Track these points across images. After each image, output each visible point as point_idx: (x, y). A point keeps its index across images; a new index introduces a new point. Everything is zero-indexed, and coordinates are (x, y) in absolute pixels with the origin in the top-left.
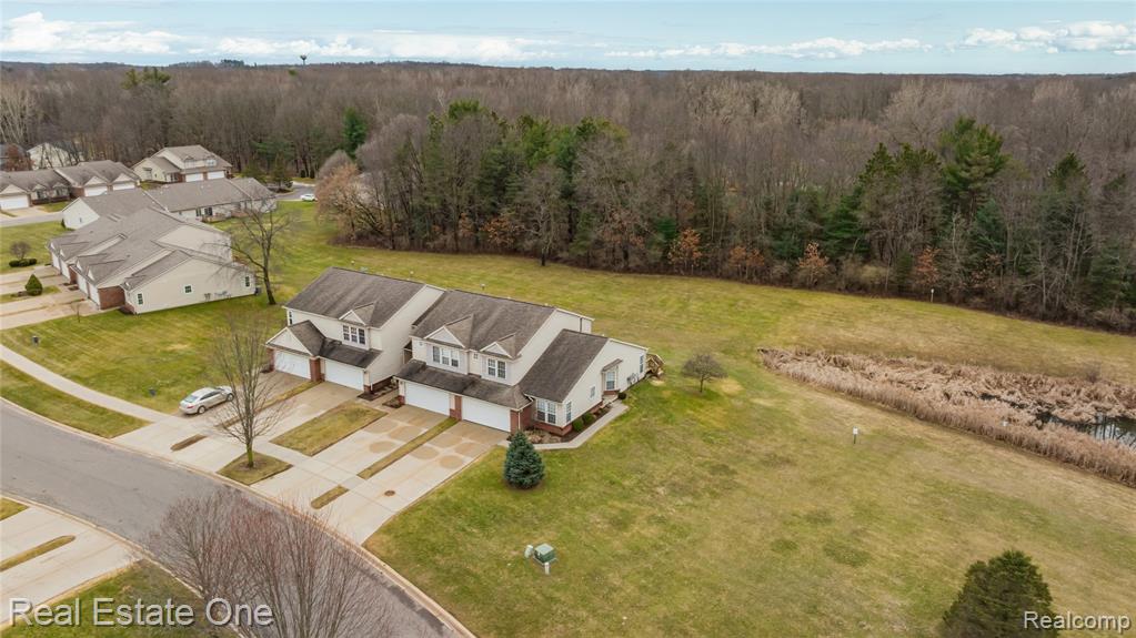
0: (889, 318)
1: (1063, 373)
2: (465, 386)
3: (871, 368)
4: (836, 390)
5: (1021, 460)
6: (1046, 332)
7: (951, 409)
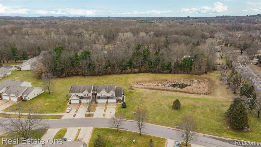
0: (141, 77)
1: (164, 80)
2: (108, 98)
3: (144, 84)
4: (142, 88)
5: (166, 92)
6: (159, 75)
7: (156, 87)
